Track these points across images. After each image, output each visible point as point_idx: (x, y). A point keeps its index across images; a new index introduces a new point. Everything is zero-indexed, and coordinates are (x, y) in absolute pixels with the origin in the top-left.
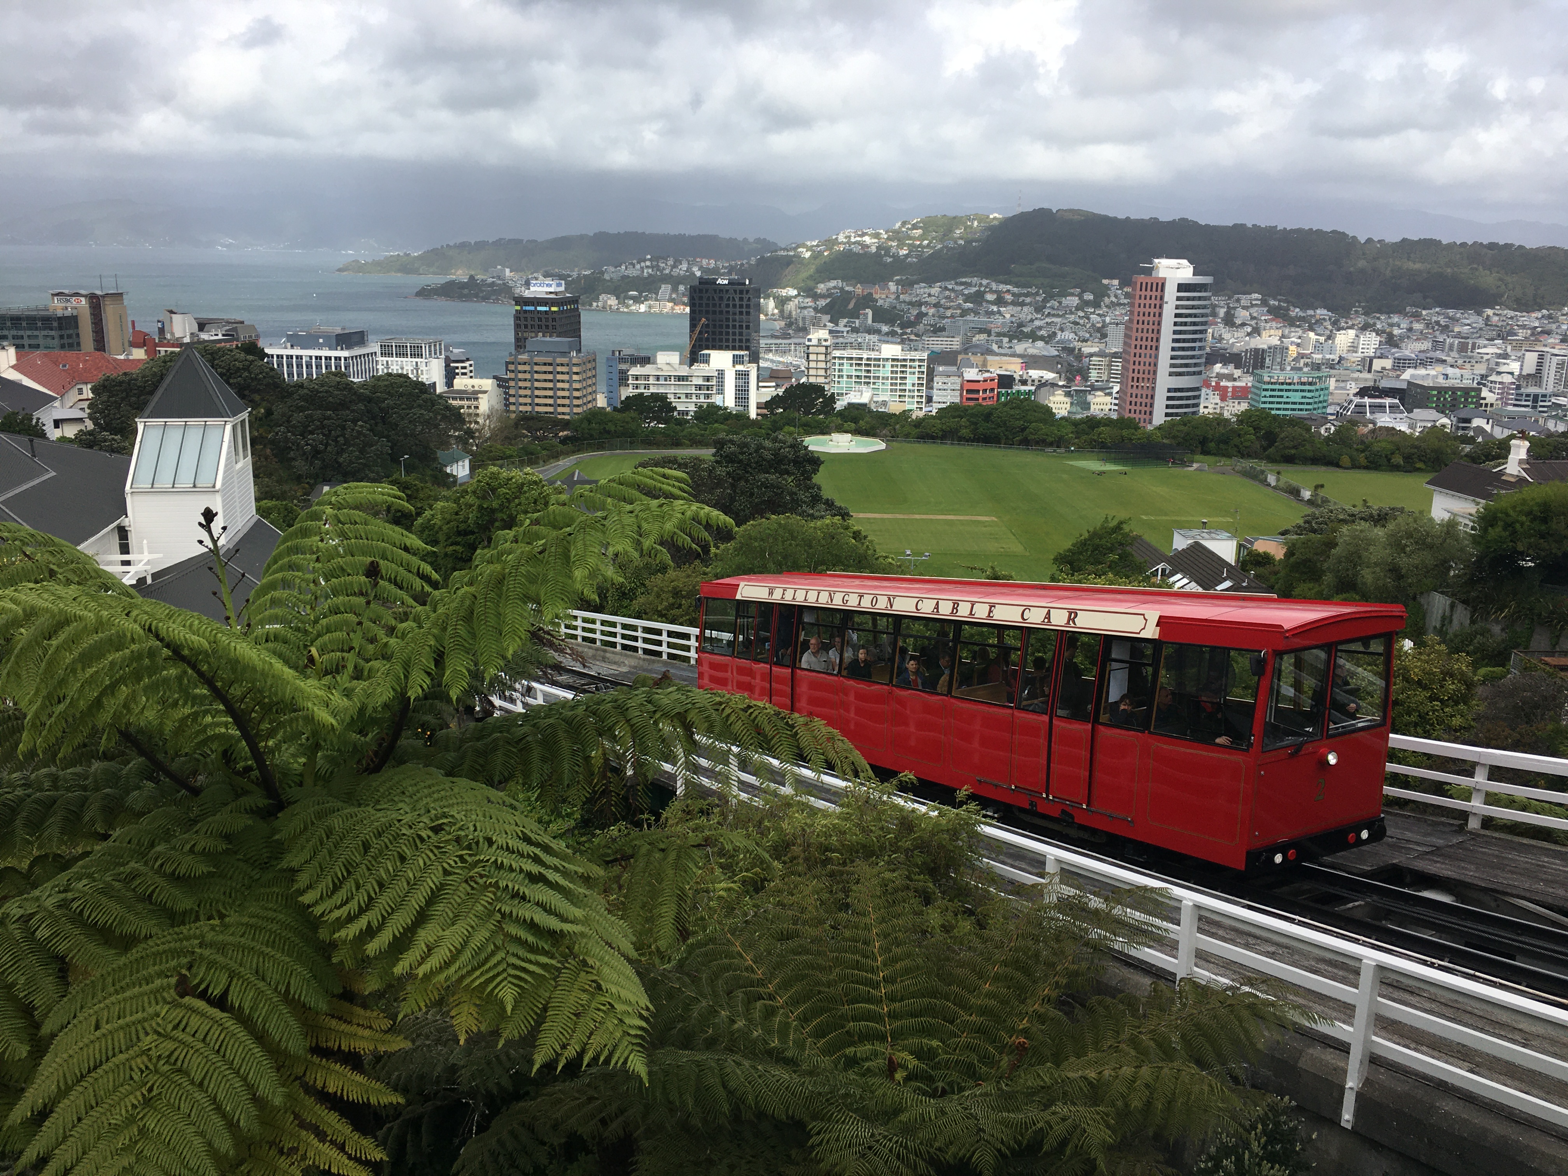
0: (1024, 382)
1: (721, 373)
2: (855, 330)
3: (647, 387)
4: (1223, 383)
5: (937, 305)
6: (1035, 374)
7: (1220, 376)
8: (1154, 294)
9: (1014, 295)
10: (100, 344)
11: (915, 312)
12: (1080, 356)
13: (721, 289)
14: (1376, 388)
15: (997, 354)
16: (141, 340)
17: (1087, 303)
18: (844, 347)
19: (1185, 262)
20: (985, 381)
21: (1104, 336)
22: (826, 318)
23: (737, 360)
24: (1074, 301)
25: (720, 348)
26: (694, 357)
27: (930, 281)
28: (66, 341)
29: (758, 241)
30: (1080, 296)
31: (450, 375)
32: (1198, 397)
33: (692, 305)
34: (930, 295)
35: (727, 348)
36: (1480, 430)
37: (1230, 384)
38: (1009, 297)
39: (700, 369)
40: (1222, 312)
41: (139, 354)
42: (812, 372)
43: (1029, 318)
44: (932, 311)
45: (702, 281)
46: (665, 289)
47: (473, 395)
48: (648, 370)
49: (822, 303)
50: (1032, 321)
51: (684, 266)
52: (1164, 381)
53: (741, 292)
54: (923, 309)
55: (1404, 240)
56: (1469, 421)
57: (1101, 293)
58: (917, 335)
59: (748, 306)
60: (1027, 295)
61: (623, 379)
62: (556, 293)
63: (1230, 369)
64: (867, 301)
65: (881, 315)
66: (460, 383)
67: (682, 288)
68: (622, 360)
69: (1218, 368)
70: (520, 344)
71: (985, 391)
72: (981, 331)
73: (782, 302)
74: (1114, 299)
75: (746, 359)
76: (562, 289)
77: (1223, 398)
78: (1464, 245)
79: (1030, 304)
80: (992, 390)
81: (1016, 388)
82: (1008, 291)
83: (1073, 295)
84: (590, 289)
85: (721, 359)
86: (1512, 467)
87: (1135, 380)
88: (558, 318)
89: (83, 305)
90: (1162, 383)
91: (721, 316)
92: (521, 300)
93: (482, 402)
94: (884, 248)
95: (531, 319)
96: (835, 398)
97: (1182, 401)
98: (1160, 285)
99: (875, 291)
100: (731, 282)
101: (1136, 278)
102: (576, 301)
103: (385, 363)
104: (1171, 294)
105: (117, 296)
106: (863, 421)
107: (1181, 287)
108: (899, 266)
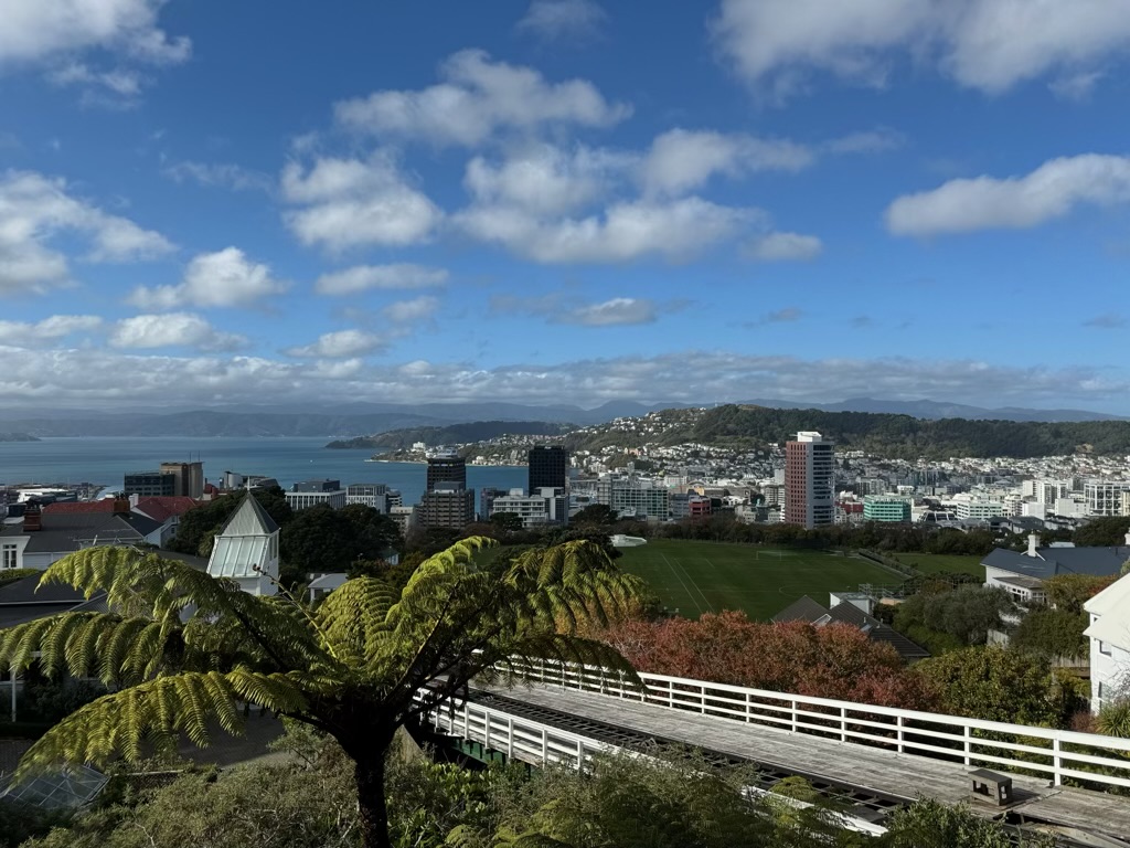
0: (727, 503)
1: (548, 500)
2: (625, 474)
3: (504, 509)
4: (847, 503)
5: (672, 459)
6: (733, 498)
7: (845, 499)
8: (800, 452)
9: (717, 452)
10: (186, 492)
11: (659, 463)
12: (759, 488)
13: (547, 453)
14: (939, 505)
15: (709, 487)
16: (210, 488)
17: (761, 457)
18: (620, 484)
19: (817, 434)
20: (704, 502)
21: (772, 476)
22: (607, 467)
23: (556, 493)
24: (751, 456)
25: (547, 486)
26: (532, 491)
27: (668, 446)
28: (166, 491)
29: (568, 424)
30: (756, 453)
31: (389, 505)
32: (832, 511)
33: (530, 461)
34: (667, 453)
35: (551, 486)
36: (1005, 530)
37: (851, 504)
38: (714, 454)
39: (535, 499)
40: (840, 461)
41: (207, 497)
42: (601, 499)
43: (727, 465)
44: (669, 462)
45: (536, 448)
46: (514, 453)
47: (402, 515)
48: (505, 499)
49: (604, 459)
50: (728, 467)
51: (525, 439)
53: (559, 454)
54: (664, 462)
55: (943, 419)
56: (998, 524)
57: (769, 452)
58: (662, 477)
59: (563, 461)
60: (724, 453)
61: (490, 504)
62: (452, 457)
63: (849, 495)
64: (633, 456)
65: (640, 465)
66: (394, 510)
67: (524, 452)
68: (489, 494)
69: (843, 494)
70: (430, 486)
71: (704, 508)
72: (700, 474)
73: (580, 459)
74: (776, 454)
75: (562, 492)
76: (456, 454)
77: (848, 513)
78: (979, 421)
79: (726, 458)
80: (708, 508)
81: (722, 507)
82: (713, 451)
83: (752, 452)
84: (471, 453)
85: (547, 492)
86: (1032, 552)
87: (793, 501)
88: (453, 470)
89: (178, 470)
90: (810, 503)
91: (547, 467)
92: (431, 461)
93: (407, 521)
94: (640, 428)
95: (437, 472)
96: (616, 513)
97: (823, 513)
98: (803, 446)
99: (636, 451)
100: (553, 448)
101: (788, 443)
102: (463, 461)
103: (351, 499)
104: (809, 452)
105: (198, 466)
106: (633, 527)
107: (816, 447)
108: (649, 437)
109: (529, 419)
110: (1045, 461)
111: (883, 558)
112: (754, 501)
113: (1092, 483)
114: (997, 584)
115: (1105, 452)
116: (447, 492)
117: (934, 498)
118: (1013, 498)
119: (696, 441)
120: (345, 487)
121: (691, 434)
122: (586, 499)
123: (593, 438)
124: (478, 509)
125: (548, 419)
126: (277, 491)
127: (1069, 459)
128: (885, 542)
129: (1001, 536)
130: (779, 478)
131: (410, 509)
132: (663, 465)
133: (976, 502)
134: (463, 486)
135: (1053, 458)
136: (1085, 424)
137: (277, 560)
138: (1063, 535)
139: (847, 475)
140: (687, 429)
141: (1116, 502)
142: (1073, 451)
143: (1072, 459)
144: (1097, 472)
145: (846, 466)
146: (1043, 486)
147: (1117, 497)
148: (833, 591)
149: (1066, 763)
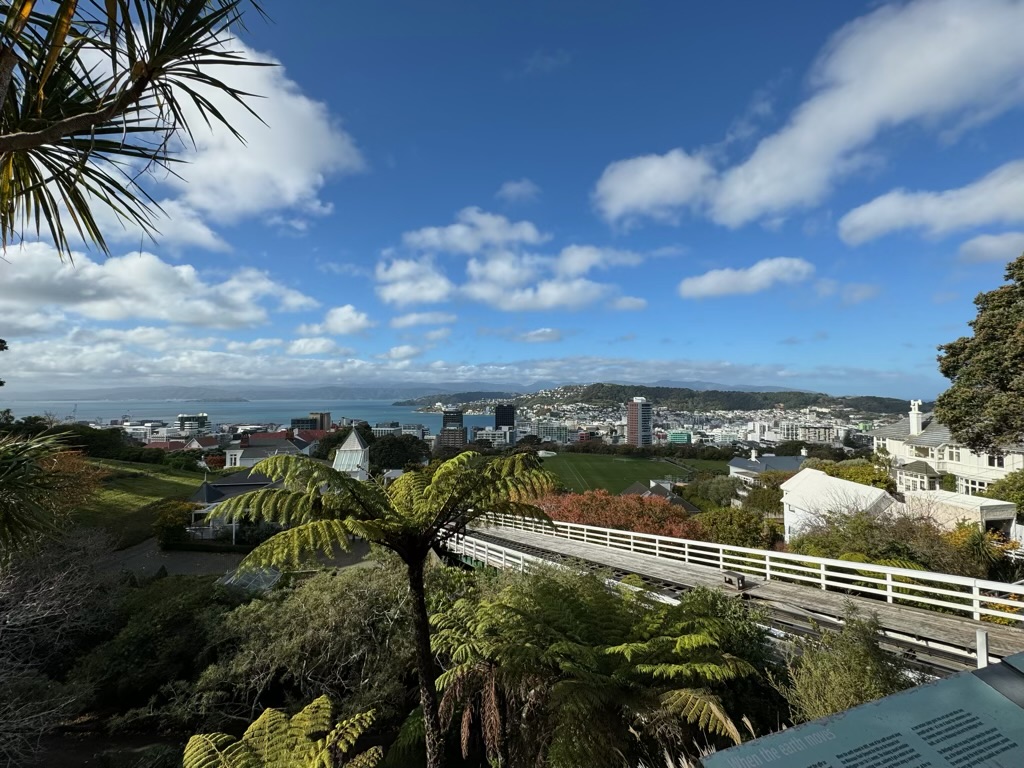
0: (597, 434)
1: (505, 433)
2: (546, 419)
3: (482, 437)
4: (659, 433)
6: (601, 431)
7: (658, 431)
8: (635, 407)
9: (593, 408)
10: (322, 428)
11: (563, 413)
12: (614, 426)
13: (505, 408)
14: (705, 435)
15: (589, 426)
16: (334, 426)
17: (615, 410)
19: (643, 398)
20: (586, 433)
21: (621, 420)
23: (510, 429)
24: (610, 410)
25: (505, 425)
26: (497, 428)
27: (567, 404)
28: (312, 427)
29: (515, 393)
30: (613, 408)
31: (423, 435)
32: (651, 438)
33: (496, 412)
35: (507, 425)
36: (740, 447)
37: (661, 434)
38: (591, 409)
39: (499, 432)
40: (655, 412)
41: (333, 430)
42: (533, 432)
43: (598, 415)
45: (499, 405)
46: (488, 408)
47: (430, 440)
48: (483, 432)
51: (494, 401)
53: (510, 408)
55: (708, 391)
56: (735, 444)
57: (619, 408)
59: (513, 412)
61: (475, 435)
62: (456, 410)
63: (660, 429)
64: (549, 410)
65: (552, 415)
66: (426, 437)
67: (493, 407)
68: (475, 429)
69: (656, 429)
70: (445, 425)
73: (522, 411)
74: (623, 409)
75: (513, 428)
77: (659, 439)
78: (726, 392)
79: (598, 411)
80: (588, 436)
81: (595, 436)
82: (591, 407)
83: (610, 408)
84: (466, 408)
85: (505, 428)
86: (753, 459)
87: (631, 432)
88: (456, 417)
89: (318, 417)
90: (640, 434)
91: (505, 415)
92: (445, 412)
93: (433, 443)
94: (553, 395)
95: (448, 418)
96: (540, 439)
97: (647, 439)
98: (636, 404)
99: (551, 407)
100: (508, 406)
101: (629, 403)
102: (461, 412)
103: (404, 432)
104: (640, 407)
105: (328, 414)
106: (549, 447)
107: (643, 405)
108: (558, 400)
109: (496, 391)
110: (759, 412)
111: (677, 462)
112: (612, 433)
113: (784, 424)
114: (736, 475)
115: (790, 408)
116: (452, 428)
117: (703, 431)
118: (743, 431)
119: (582, 402)
120: (401, 425)
121: (579, 398)
122: (525, 432)
123: (529, 400)
124: (469, 437)
125: (505, 391)
126: (368, 427)
127: (771, 411)
128: (678, 454)
129: (737, 450)
130: (624, 421)
131: (434, 437)
132: (565, 414)
133: (724, 433)
134: (461, 425)
135: (764, 410)
136: (779, 393)
137: (368, 462)
138: (769, 450)
139: (658, 419)
140: (577, 396)
141: (796, 433)
142: (774, 407)
143: (773, 411)
144: (786, 418)
145: (658, 415)
146: (759, 425)
147: (796, 431)
148: (652, 479)
149: (772, 568)
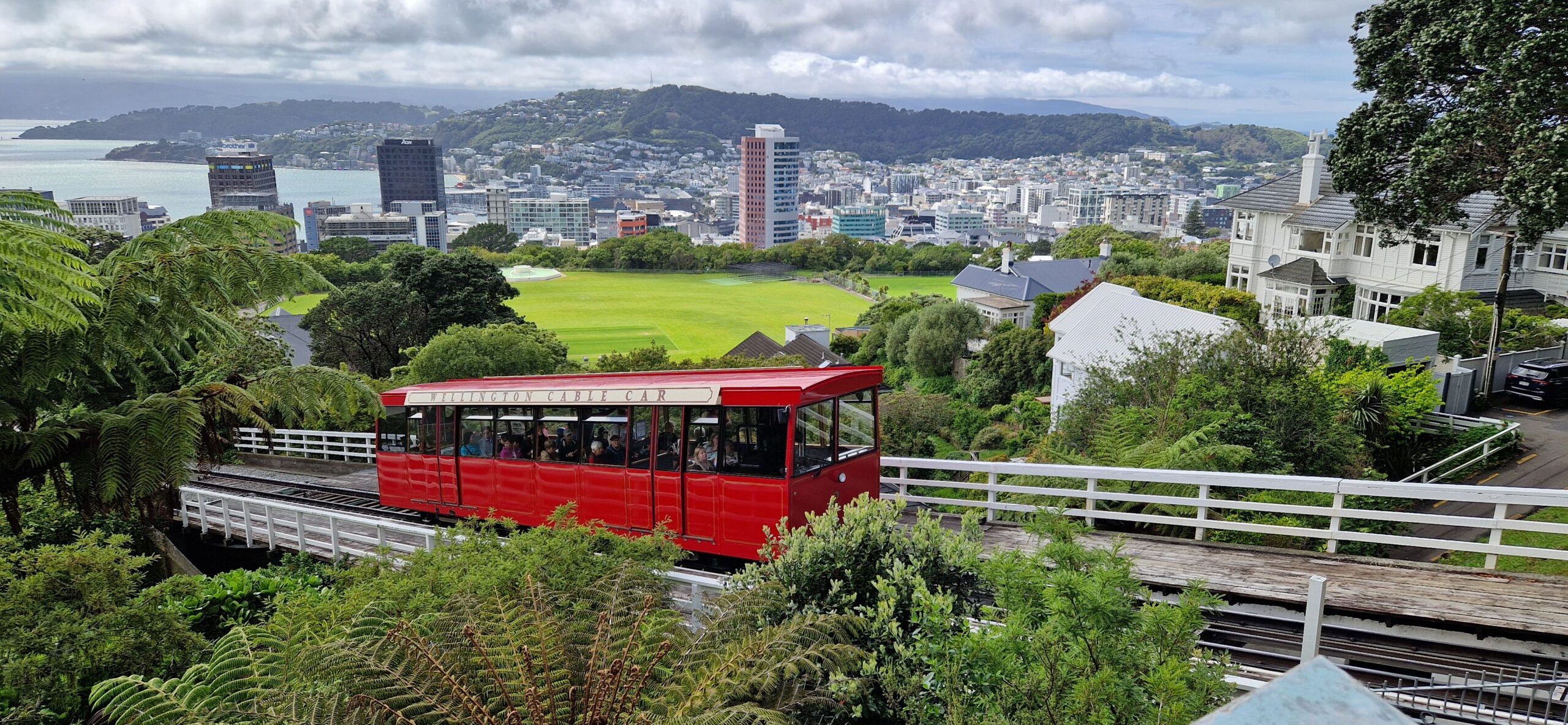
0: (667, 220)
1: (413, 220)
2: (529, 182)
3: (345, 232)
4: (813, 216)
5: (593, 161)
6: (675, 213)
7: (812, 212)
8: (758, 151)
9: (653, 151)
11: (576, 166)
13: (406, 149)
14: (916, 217)
15: (645, 199)
17: (710, 158)
18: (519, 195)
19: (778, 127)
20: (637, 219)
21: (725, 183)
22: (502, 172)
23: (425, 208)
24: (699, 156)
25: (410, 198)
26: (388, 206)
27: (586, 141)
29: (436, 108)
30: (705, 154)
32: (796, 227)
33: (381, 162)
34: (587, 153)
35: (417, 199)
36: (984, 244)
37: (818, 217)
38: (650, 154)
39: (394, 218)
40: (807, 163)
42: (493, 217)
43: (667, 169)
44: (590, 165)
45: (387, 142)
46: (356, 150)
48: (345, 218)
49: (499, 159)
50: (669, 172)
51: (371, 130)
52: (771, 216)
53: (425, 151)
54: (583, 164)
55: (926, 110)
56: (976, 237)
57: (720, 150)
58: (579, 185)
59: (433, 163)
60: (663, 152)
61: (321, 227)
62: (249, 154)
63: (816, 206)
64: (536, 157)
65: (549, 169)
67: (372, 149)
68: (319, 211)
69: (809, 206)
70: (217, 200)
71: (637, 228)
72: (630, 181)
73: (461, 159)
74: (729, 155)
75: (434, 207)
76: (255, 149)
77: (814, 228)
78: (965, 113)
79: (667, 159)
80: (643, 227)
81: (661, 225)
82: (649, 149)
83: (699, 151)
84: (286, 151)
85: (411, 208)
86: (1005, 267)
87: (755, 213)
88: (252, 175)
91: (410, 170)
92: (213, 161)
95: (226, 177)
96: (516, 236)
97: (785, 230)
98: (761, 144)
100: (415, 142)
101: (743, 139)
104: (770, 151)
106: (541, 255)
107: (777, 145)
108: (560, 129)
110: (1033, 162)
113: (1078, 190)
115: (1092, 152)
117: (911, 208)
118: (994, 207)
119: (625, 135)
121: (618, 126)
125: (406, 101)
127: (1056, 160)
128: (852, 263)
132: (582, 169)
133: (956, 211)
134: (272, 199)
135: (1041, 158)
136: (1076, 118)
138: (1043, 248)
139: (813, 180)
141: (1099, 209)
142: (1062, 149)
143: (1059, 161)
144: (1083, 175)
145: (813, 169)
146: (1027, 192)
147: (1100, 203)
